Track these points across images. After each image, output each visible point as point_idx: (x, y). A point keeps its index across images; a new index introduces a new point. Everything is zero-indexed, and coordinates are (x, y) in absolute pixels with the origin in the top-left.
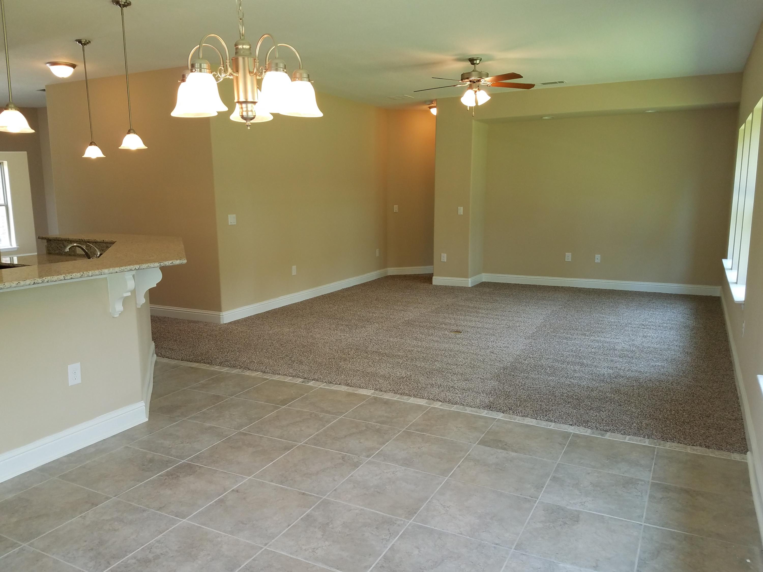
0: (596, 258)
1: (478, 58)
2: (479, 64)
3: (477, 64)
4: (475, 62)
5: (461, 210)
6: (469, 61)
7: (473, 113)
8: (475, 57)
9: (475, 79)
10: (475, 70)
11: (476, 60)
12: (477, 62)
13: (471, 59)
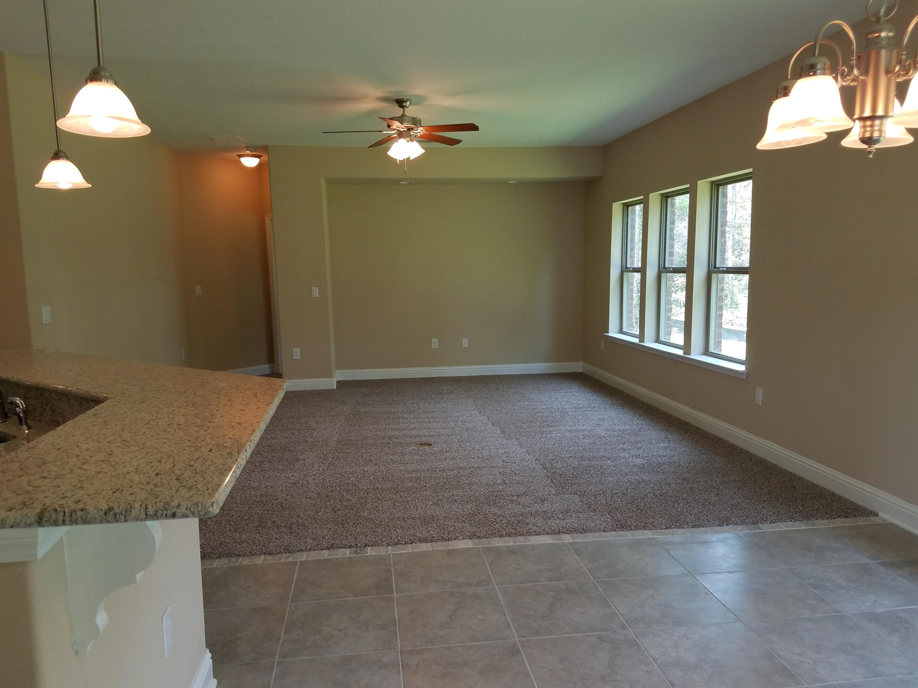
0: (463, 342)
1: (408, 99)
2: (408, 107)
3: (407, 107)
4: (405, 104)
5: (316, 292)
6: (396, 102)
7: (406, 168)
8: (405, 98)
9: (408, 126)
10: (404, 114)
11: (406, 102)
12: (407, 104)
13: (399, 100)
